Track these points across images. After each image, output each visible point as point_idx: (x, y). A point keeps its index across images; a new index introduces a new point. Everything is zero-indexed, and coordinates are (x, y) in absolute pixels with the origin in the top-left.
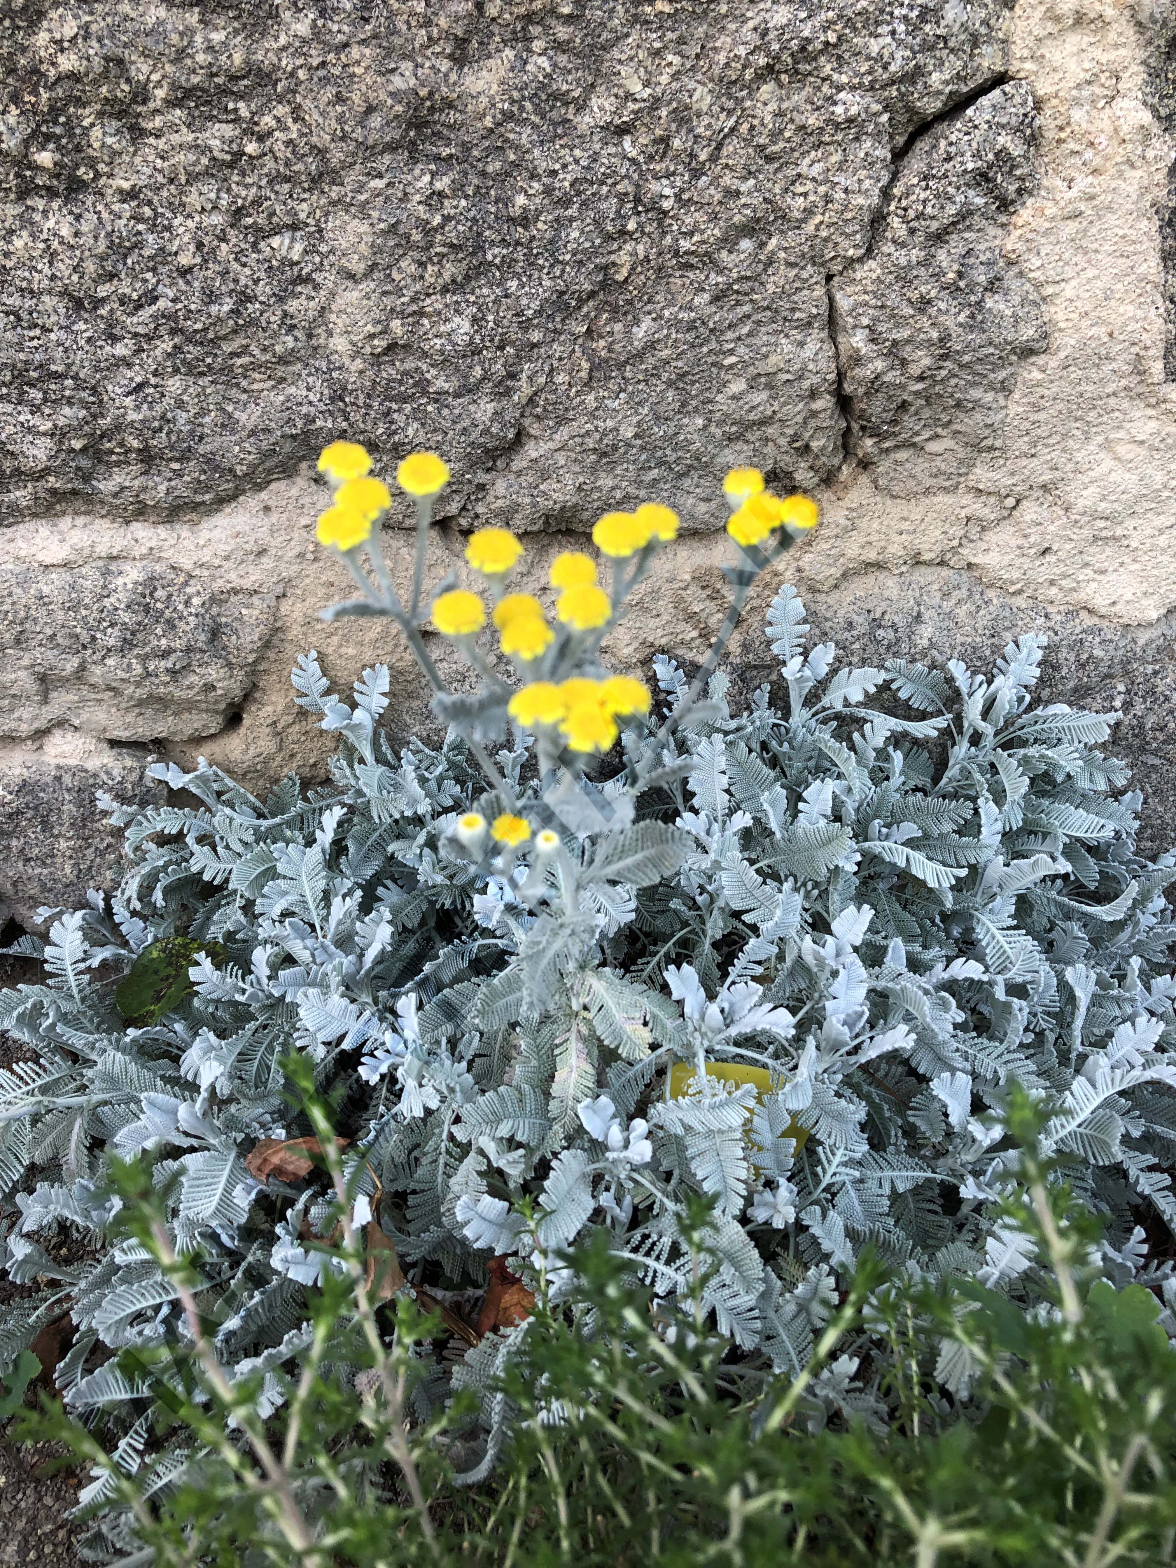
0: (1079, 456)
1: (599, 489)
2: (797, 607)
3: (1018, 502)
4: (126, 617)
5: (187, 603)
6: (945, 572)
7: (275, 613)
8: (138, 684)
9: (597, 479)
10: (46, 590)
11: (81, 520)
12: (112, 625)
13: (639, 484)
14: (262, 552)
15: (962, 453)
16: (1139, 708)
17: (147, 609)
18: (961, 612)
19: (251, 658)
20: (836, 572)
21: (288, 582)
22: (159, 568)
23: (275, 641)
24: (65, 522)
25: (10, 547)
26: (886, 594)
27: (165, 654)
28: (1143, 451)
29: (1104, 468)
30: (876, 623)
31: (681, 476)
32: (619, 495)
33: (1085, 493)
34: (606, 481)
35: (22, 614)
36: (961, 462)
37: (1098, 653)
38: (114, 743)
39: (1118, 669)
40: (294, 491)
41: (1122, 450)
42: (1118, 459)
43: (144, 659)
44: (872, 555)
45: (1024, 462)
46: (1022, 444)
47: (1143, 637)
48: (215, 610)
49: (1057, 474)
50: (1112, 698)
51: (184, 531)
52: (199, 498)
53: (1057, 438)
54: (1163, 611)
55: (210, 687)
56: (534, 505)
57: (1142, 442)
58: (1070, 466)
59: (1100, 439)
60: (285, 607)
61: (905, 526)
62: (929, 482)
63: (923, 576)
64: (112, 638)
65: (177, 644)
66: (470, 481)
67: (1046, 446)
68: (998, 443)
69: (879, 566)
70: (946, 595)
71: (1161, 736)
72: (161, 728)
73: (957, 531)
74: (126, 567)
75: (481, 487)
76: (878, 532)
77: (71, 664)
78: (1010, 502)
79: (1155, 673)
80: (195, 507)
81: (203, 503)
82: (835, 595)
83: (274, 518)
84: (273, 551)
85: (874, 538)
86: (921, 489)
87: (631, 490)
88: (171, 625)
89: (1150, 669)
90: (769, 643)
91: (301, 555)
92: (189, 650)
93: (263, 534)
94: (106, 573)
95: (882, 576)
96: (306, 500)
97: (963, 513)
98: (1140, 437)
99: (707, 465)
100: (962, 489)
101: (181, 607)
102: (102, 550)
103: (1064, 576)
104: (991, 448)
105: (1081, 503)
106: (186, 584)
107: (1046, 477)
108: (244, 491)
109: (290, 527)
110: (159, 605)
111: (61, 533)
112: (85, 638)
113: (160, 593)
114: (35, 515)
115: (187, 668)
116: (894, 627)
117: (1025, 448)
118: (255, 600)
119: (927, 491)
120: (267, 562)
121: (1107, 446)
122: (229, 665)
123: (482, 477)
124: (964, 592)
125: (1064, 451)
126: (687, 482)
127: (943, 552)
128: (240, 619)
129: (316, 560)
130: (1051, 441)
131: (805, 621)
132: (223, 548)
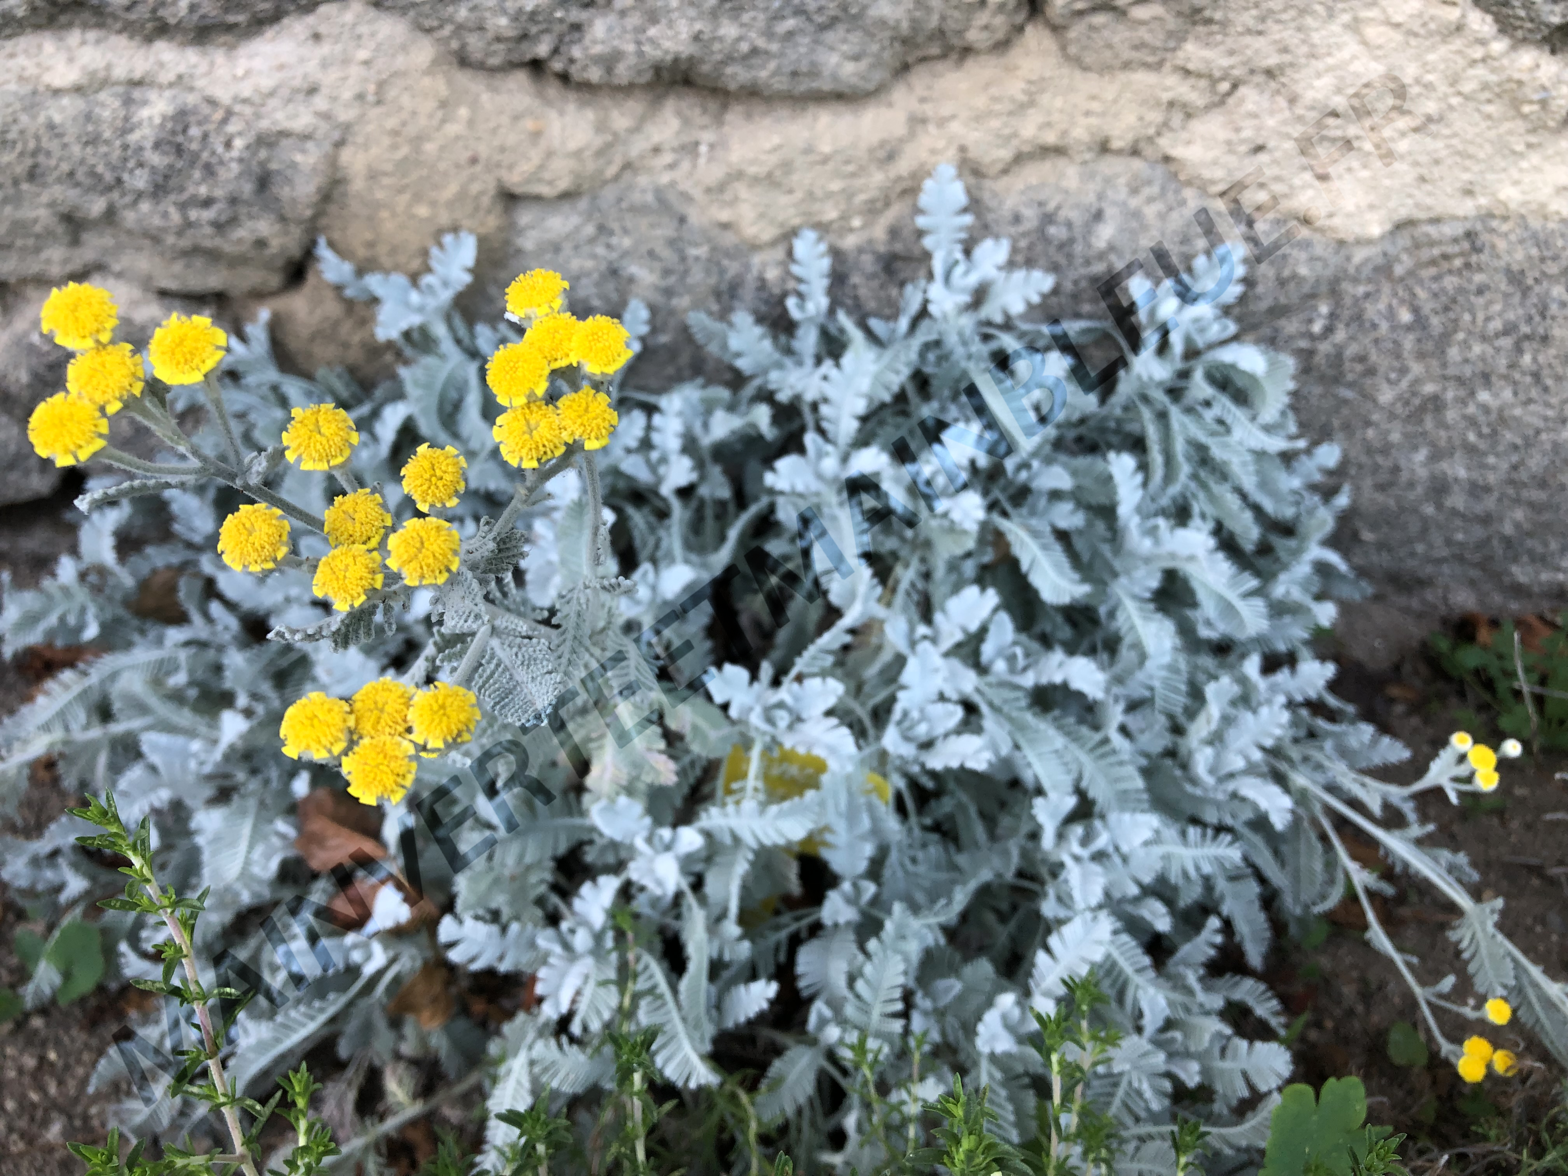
0: (1316, 37)
1: (721, 39)
2: (957, 193)
3: (1235, 86)
4: (156, 159)
5: (228, 145)
6: (1137, 164)
7: (333, 162)
8: (180, 233)
9: (717, 27)
10: (57, 118)
11: (92, 35)
12: (141, 165)
13: (769, 34)
14: (312, 91)
15: (1172, 23)
16: (1340, 335)
17: (179, 150)
18: (1151, 212)
19: (308, 213)
20: (1005, 154)
21: (347, 128)
22: (191, 99)
23: (336, 194)
24: (74, 37)
25: (11, 63)
26: (1064, 184)
27: (207, 203)
28: (1398, 37)
29: (1345, 54)
30: (1048, 219)
31: (823, 28)
32: (744, 47)
33: (1317, 83)
34: (729, 30)
35: (32, 145)
36: (1170, 34)
37: (1303, 271)
38: (164, 294)
39: (1324, 288)
40: (349, 17)
41: (1372, 32)
42: (1365, 43)
43: (183, 207)
44: (1050, 138)
45: (1248, 40)
46: (1248, 18)
47: (1359, 255)
48: (263, 154)
49: (1287, 58)
50: (1310, 321)
51: (219, 56)
52: (231, 19)
53: (1292, 13)
54: (1388, 227)
55: (261, 243)
56: (640, 54)
57: (1398, 26)
58: (1304, 49)
59: (1346, 18)
60: (346, 156)
61: (1095, 106)
62: (1128, 54)
63: (1110, 166)
64: (140, 180)
65: (219, 193)
66: (561, 21)
67: (1279, 22)
68: (1218, 15)
69: (1058, 151)
70: (1134, 191)
71: (1359, 368)
72: (214, 280)
73: (1156, 117)
74: (152, 95)
75: (577, 27)
76: (1061, 111)
77: (97, 206)
78: (1225, 86)
79: (1367, 295)
80: (230, 28)
81: (236, 25)
82: (1005, 181)
83: (325, 49)
84: (324, 91)
85: (1056, 117)
86: (1117, 63)
87: (761, 43)
88: (209, 171)
89: (1361, 290)
90: (920, 234)
91: (360, 97)
92: (233, 201)
93: (312, 67)
94: (128, 101)
95: (1061, 162)
96: (363, 29)
97: (1166, 96)
98: (1398, 18)
99: (855, 17)
100: (1168, 66)
101: (220, 149)
102: (120, 72)
103: (1278, 179)
104: (1209, 21)
105: (1309, 96)
106: (225, 121)
107: (1272, 60)
108: (286, 13)
109: (346, 61)
110: (194, 146)
111: (69, 49)
112: (109, 177)
113: (195, 131)
114: (38, 27)
115: (233, 221)
116: (1069, 225)
117: (1251, 23)
118: (310, 145)
119: (1127, 66)
120: (320, 103)
121: (1355, 26)
122: (283, 219)
123: (576, 14)
124: (1155, 190)
125: (1299, 29)
126: (830, 37)
127: (1136, 141)
128: (294, 165)
129: (379, 102)
130: (1285, 16)
131: (965, 210)
132: (266, 83)
